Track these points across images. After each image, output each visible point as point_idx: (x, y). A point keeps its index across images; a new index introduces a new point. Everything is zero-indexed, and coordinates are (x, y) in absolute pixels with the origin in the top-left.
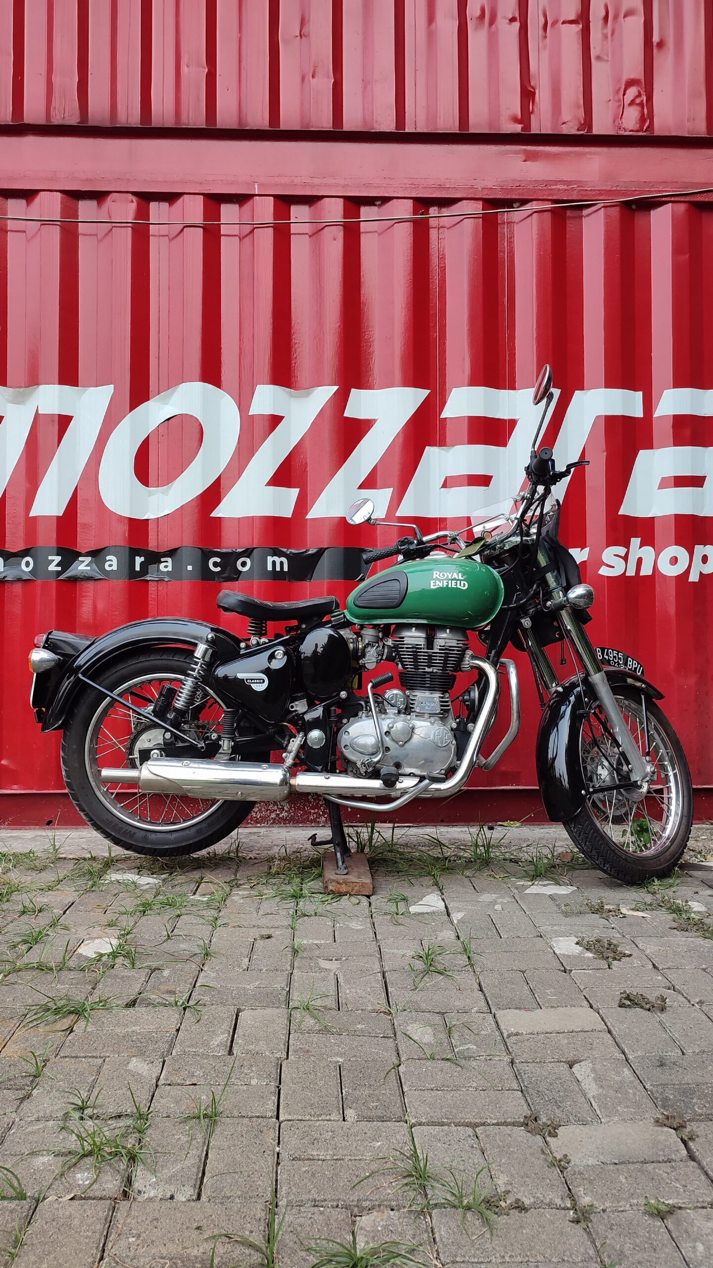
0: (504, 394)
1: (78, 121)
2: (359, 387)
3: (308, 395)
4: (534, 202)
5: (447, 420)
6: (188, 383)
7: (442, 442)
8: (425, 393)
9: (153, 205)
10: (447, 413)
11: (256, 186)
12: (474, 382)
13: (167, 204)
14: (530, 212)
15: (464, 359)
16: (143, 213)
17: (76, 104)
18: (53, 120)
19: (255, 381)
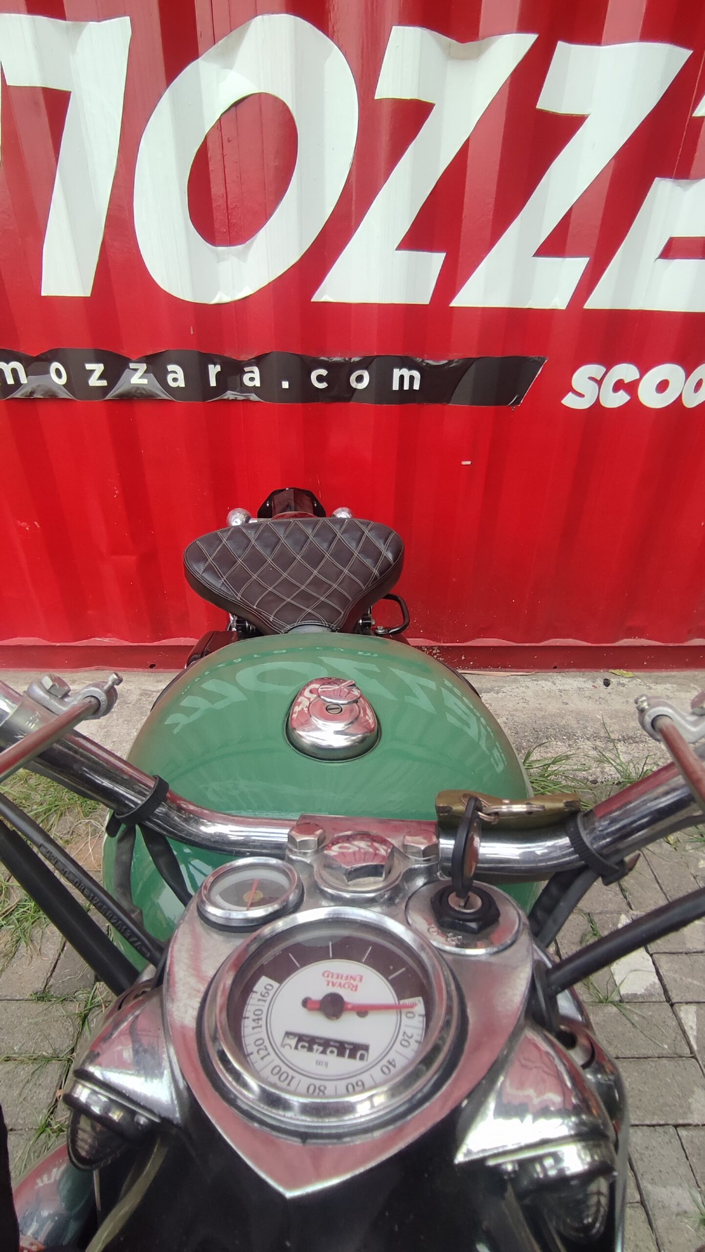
2: (572, 39)
3: (479, 55)
7: (684, 171)
8: (684, 56)
10: (704, 108)
19: (389, 18)
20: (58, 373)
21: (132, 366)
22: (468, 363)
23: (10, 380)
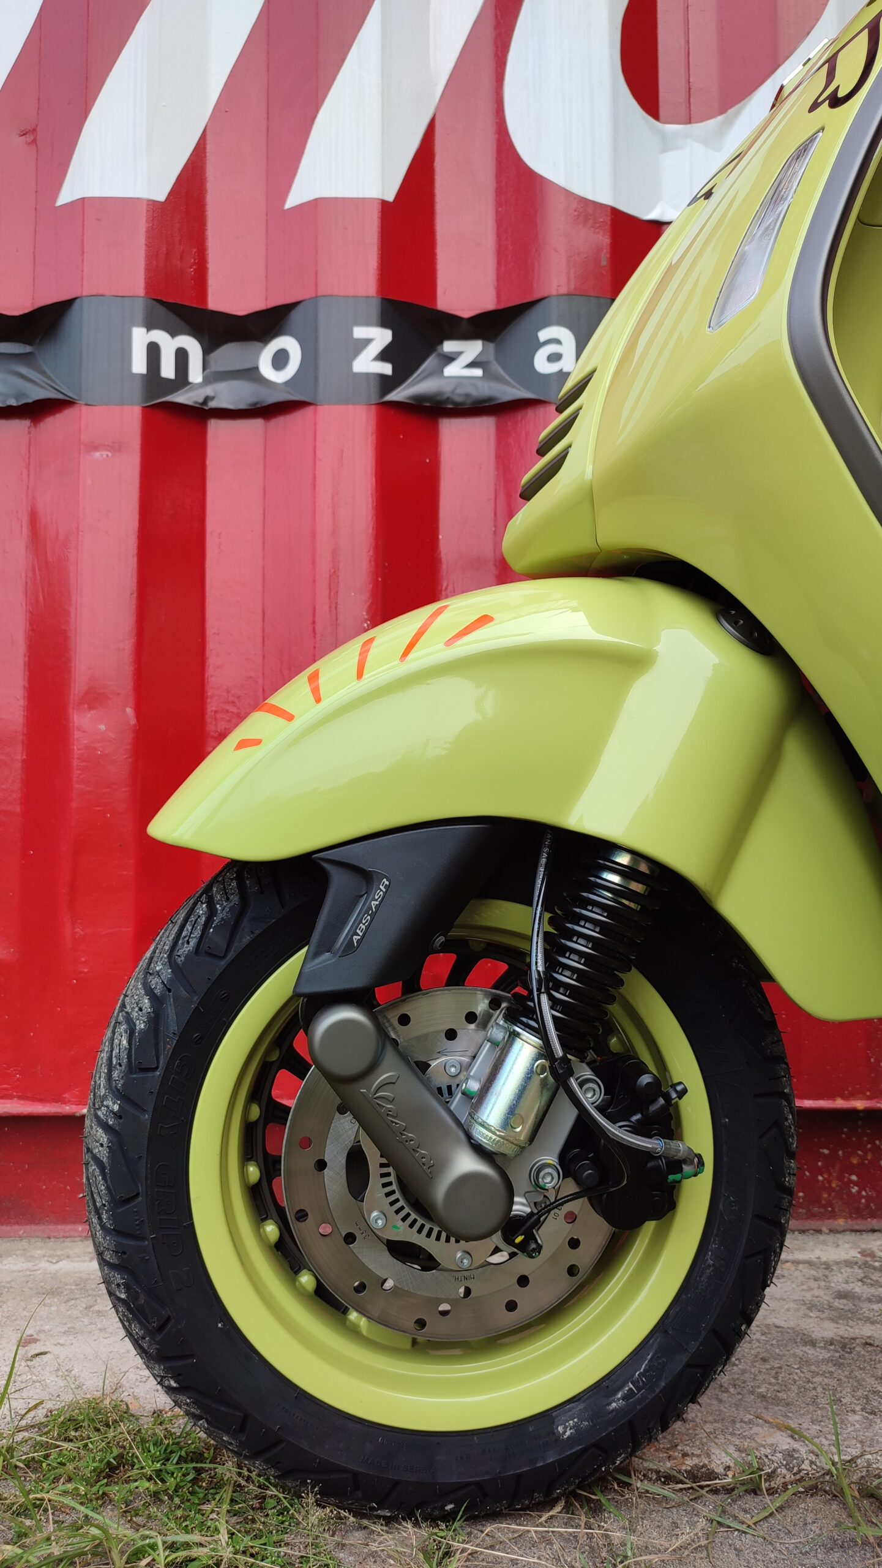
20: (280, 360)
21: (449, 346)
23: (168, 370)
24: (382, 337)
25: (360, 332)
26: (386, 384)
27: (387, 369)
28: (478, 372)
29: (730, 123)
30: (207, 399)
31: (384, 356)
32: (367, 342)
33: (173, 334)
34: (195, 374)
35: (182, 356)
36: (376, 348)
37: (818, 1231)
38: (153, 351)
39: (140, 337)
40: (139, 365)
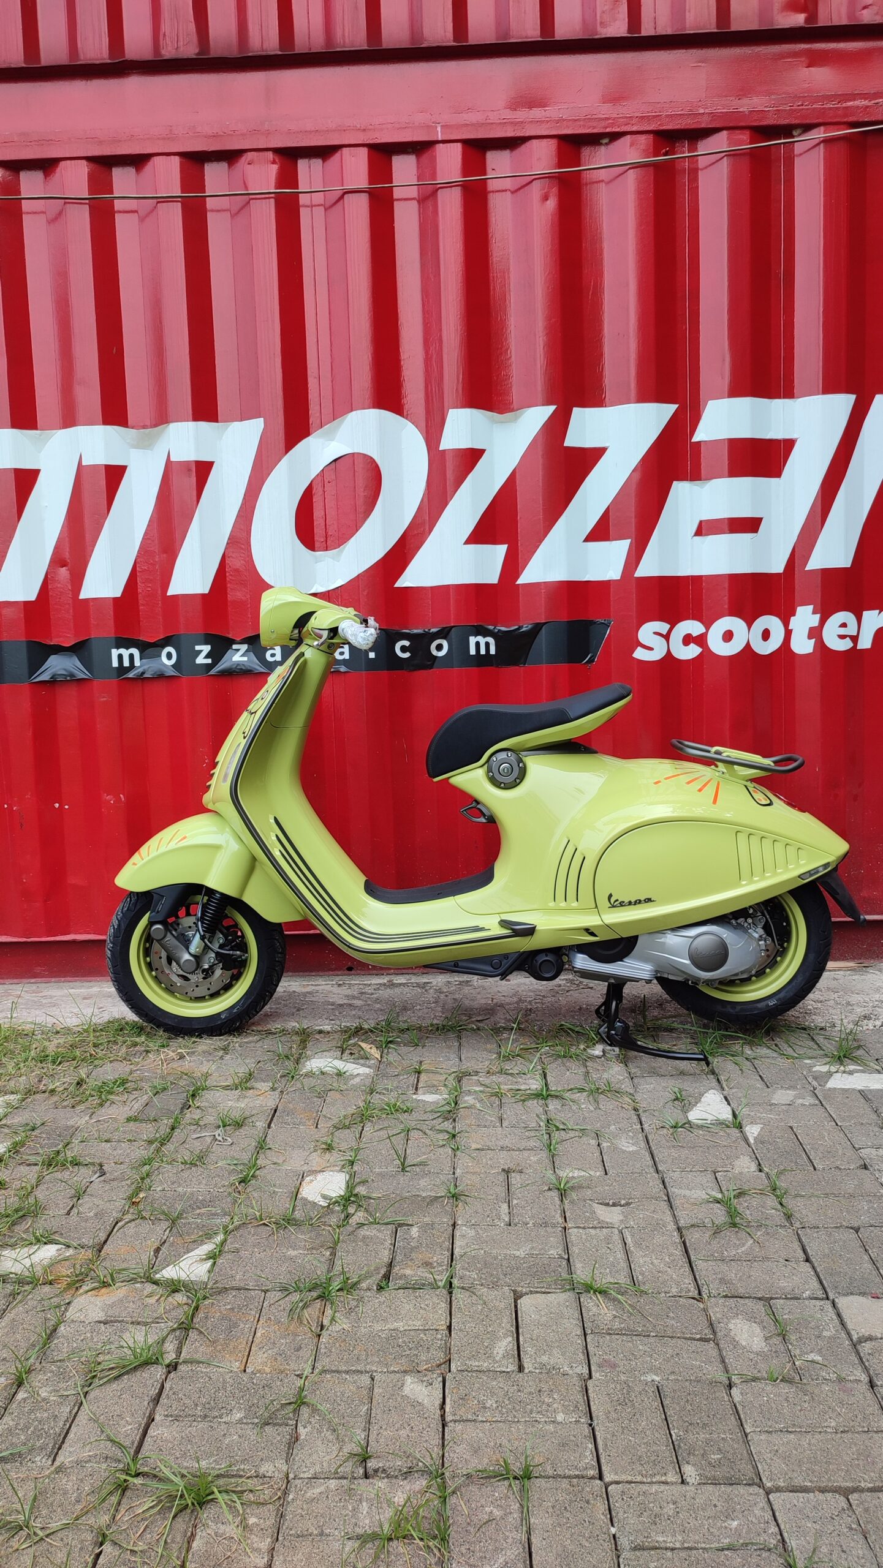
0: (778, 405)
1: (197, 51)
2: (583, 405)
3: (516, 419)
4: (822, 128)
5: (702, 443)
6: (359, 412)
7: (695, 475)
8: (670, 409)
9: (302, 165)
10: (699, 436)
11: (439, 129)
12: (735, 391)
13: (320, 161)
14: (817, 141)
15: (724, 360)
16: (288, 178)
17: (192, 27)
18: (163, 52)
19: (446, 404)
20: (169, 656)
21: (235, 647)
22: (537, 628)
23: (126, 663)
24: (206, 649)
25: (198, 648)
26: (209, 667)
27: (209, 661)
28: (245, 659)
29: (342, 552)
30: (143, 673)
31: (207, 657)
32: (201, 651)
33: (127, 649)
34: (137, 663)
35: (131, 656)
36: (204, 654)
37: (383, 974)
38: (120, 657)
39: (115, 653)
40: (115, 664)
